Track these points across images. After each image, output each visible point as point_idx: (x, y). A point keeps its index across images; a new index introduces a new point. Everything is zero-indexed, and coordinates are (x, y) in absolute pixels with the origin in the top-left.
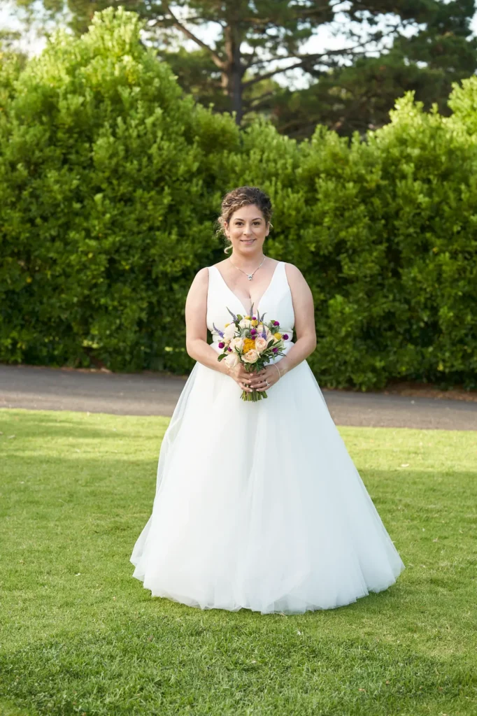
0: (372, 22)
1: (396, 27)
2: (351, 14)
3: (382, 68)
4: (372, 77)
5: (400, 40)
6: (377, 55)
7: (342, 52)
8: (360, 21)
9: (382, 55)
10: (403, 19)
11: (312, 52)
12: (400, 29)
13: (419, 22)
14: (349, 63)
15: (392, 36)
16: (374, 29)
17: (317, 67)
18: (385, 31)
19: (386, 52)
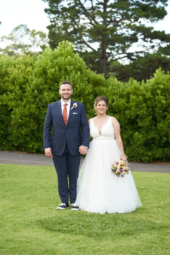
0: (151, 42)
1: (159, 44)
2: (144, 39)
3: (154, 58)
4: (151, 61)
5: (160, 48)
6: (152, 53)
7: (141, 52)
8: (147, 41)
9: (154, 53)
10: (161, 41)
11: (130, 52)
12: (161, 44)
13: (167, 42)
14: (143, 56)
15: (158, 47)
16: (152, 44)
17: (132, 57)
18: (155, 45)
19: (156, 52)
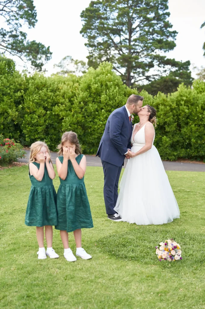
0: (164, 67)
1: (170, 69)
2: (158, 65)
3: (167, 79)
4: (165, 81)
5: (171, 71)
6: (165, 76)
7: (156, 75)
8: (161, 67)
9: (167, 76)
10: (172, 66)
11: (149, 75)
12: (171, 69)
13: (176, 67)
14: (158, 78)
15: (169, 71)
16: (164, 69)
17: (150, 79)
18: (167, 70)
19: (168, 75)
